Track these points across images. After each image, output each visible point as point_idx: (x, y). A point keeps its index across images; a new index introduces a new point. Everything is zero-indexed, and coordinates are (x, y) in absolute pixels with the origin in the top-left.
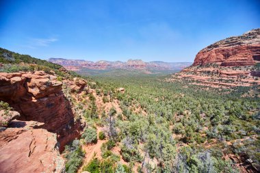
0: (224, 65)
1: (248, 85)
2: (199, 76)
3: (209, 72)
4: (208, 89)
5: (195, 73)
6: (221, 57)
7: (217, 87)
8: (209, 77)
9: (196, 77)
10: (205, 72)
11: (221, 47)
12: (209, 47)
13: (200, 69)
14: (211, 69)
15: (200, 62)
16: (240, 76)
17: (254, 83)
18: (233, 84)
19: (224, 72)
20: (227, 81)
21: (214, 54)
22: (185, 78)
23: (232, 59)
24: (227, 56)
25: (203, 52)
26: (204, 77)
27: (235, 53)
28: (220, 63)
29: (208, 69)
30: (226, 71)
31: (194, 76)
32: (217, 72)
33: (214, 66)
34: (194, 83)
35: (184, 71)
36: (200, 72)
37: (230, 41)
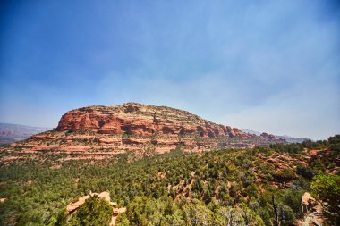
0: (100, 132)
1: (123, 152)
2: (72, 147)
3: (85, 140)
4: (93, 163)
5: (64, 141)
6: (97, 123)
7: (101, 158)
8: (88, 147)
9: (69, 149)
10: (80, 140)
11: (96, 113)
12: (80, 110)
13: (71, 136)
14: (88, 137)
15: (69, 125)
16: (116, 144)
17: (126, 150)
18: (114, 153)
19: (103, 140)
20: (108, 150)
21: (88, 119)
22: (44, 151)
23: (106, 127)
24: (101, 124)
25: (73, 114)
26: (81, 148)
27: (108, 122)
28: (96, 130)
29: (83, 137)
30: (104, 138)
31: (64, 147)
32: (96, 140)
33: (90, 133)
34: (68, 158)
35: (38, 139)
36: (74, 140)
37: (103, 110)
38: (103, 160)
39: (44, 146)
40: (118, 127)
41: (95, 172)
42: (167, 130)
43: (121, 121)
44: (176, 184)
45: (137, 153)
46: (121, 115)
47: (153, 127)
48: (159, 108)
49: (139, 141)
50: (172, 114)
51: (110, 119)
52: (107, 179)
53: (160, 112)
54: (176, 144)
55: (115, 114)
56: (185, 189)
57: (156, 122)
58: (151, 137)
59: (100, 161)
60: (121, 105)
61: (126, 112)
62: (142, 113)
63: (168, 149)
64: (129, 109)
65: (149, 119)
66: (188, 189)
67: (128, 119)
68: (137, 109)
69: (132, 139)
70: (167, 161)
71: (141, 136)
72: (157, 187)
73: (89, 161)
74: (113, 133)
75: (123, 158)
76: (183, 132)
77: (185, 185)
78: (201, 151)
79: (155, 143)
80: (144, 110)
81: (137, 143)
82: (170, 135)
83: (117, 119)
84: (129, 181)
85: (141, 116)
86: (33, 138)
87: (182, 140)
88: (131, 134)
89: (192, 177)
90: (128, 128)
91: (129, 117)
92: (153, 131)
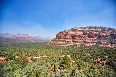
0: (65, 38)
1: (73, 44)
3: (62, 41)
4: (64, 47)
5: (58, 41)
6: (64, 36)
7: (66, 46)
8: (63, 43)
10: (61, 41)
11: (64, 33)
12: (60, 32)
13: (59, 40)
14: (63, 40)
15: (58, 37)
16: (70, 42)
18: (70, 45)
20: (68, 44)
21: (62, 35)
22: (55, 43)
23: (67, 37)
24: (65, 36)
25: (58, 34)
26: (61, 43)
27: (67, 35)
29: (61, 40)
30: (67, 40)
31: (58, 42)
32: (64, 41)
33: (63, 39)
34: (59, 45)
35: (53, 40)
36: (60, 41)
37: (65, 32)
38: (67, 46)
39: (54, 42)
40: (70, 37)
41: (65, 50)
42: (90, 37)
43: (71, 34)
44: (96, 59)
45: (77, 45)
46: (71, 33)
47: (83, 36)
48: (86, 28)
49: (78, 41)
50: (93, 29)
51: (68, 34)
52: (69, 52)
53: (86, 29)
54: (95, 42)
55: (69, 32)
56: (101, 62)
57: (84, 34)
58: (83, 40)
59: (66, 47)
60: (70, 29)
61: (72, 31)
62: (78, 31)
63: (91, 45)
64: (73, 30)
65: (82, 33)
66: (103, 63)
67: (73, 34)
68: (76, 30)
69: (75, 40)
70: (91, 49)
71: (78, 39)
72: (86, 58)
73: (64, 46)
74: (69, 38)
75: (73, 46)
76: (100, 37)
77: (101, 61)
78: (113, 46)
79: (85, 42)
80: (79, 30)
81: (77, 42)
82: (92, 38)
83: (70, 34)
84: (75, 53)
85: (78, 32)
86: (52, 40)
87: (99, 41)
88: (75, 39)
89: (106, 58)
90: (74, 37)
91: (74, 33)
92: (83, 37)
